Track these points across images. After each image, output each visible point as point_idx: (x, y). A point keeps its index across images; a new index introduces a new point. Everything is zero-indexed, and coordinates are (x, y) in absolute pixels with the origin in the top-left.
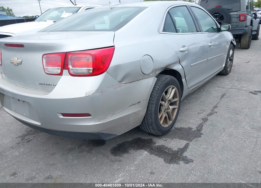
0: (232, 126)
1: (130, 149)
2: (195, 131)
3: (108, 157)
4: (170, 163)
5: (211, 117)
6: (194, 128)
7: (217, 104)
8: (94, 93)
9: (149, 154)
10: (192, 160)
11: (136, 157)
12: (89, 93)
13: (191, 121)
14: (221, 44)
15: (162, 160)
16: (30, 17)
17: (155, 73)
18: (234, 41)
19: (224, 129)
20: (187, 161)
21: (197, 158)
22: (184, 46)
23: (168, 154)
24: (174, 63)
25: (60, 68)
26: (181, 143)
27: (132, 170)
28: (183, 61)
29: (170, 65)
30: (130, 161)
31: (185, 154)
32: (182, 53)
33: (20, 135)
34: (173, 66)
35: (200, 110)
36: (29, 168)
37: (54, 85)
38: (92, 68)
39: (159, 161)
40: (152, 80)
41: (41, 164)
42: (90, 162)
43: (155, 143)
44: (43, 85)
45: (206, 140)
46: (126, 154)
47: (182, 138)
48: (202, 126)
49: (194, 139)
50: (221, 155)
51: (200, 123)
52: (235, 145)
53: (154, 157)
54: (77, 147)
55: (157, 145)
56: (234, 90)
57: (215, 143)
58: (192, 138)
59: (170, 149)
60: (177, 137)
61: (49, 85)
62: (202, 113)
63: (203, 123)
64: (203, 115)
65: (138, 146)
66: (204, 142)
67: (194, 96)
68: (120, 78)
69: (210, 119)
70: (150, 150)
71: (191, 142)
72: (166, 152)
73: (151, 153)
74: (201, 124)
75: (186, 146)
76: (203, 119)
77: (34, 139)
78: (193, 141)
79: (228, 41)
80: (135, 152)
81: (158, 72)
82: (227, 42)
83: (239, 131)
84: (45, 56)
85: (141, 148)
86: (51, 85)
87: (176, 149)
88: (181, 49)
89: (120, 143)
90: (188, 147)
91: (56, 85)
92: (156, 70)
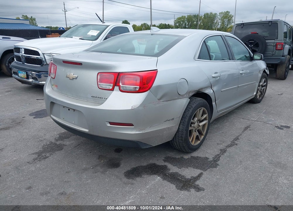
0: (250, 159)
1: (144, 174)
2: (211, 161)
3: (121, 179)
4: (181, 190)
5: (230, 148)
6: (211, 158)
7: (239, 136)
8: (138, 107)
9: (161, 180)
10: (203, 188)
11: (149, 181)
12: (134, 106)
13: (209, 151)
14: (253, 73)
15: (174, 186)
16: (54, 27)
17: (189, 94)
18: (267, 70)
19: (241, 162)
20: (198, 189)
21: (208, 188)
22: (216, 73)
23: (180, 181)
24: (206, 88)
25: (112, 85)
26: (195, 172)
27: (143, 193)
28: (214, 86)
29: (202, 89)
30: (142, 185)
31: (198, 183)
32: (214, 79)
33: (37, 151)
34: (205, 90)
35: (220, 141)
36: (45, 183)
37: (105, 98)
38: (139, 87)
39: (171, 187)
40: (186, 100)
41: (55, 180)
42: (103, 183)
43: (170, 170)
44: (95, 98)
45: (221, 171)
46: (139, 178)
47: (197, 168)
48: (219, 157)
49: (209, 169)
50: (233, 187)
51: (217, 153)
52: (249, 178)
53: (166, 183)
54: (92, 167)
55: (171, 171)
56: (260, 123)
57: (229, 174)
58: (207, 168)
59: (183, 177)
60: (192, 166)
61: (101, 98)
62: (222, 144)
63: (221, 154)
64: (222, 147)
65: (152, 172)
66: (218, 173)
67: (216, 126)
68: (159, 96)
69: (229, 151)
70: (163, 176)
71: (205, 171)
72: (178, 179)
73: (164, 179)
74: (218, 155)
75: (200, 175)
76: (221, 150)
77: (50, 156)
78: (207, 171)
79: (260, 69)
80: (149, 176)
81: (191, 94)
82: (260, 71)
83: (256, 165)
84: (99, 74)
85: (155, 174)
86: (102, 98)
87: (190, 177)
88: (213, 75)
89: (135, 167)
90: (201, 176)
91: (107, 99)
92: (190, 92)
